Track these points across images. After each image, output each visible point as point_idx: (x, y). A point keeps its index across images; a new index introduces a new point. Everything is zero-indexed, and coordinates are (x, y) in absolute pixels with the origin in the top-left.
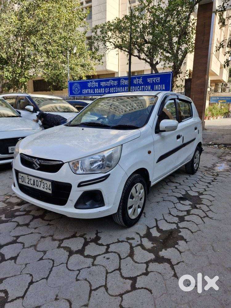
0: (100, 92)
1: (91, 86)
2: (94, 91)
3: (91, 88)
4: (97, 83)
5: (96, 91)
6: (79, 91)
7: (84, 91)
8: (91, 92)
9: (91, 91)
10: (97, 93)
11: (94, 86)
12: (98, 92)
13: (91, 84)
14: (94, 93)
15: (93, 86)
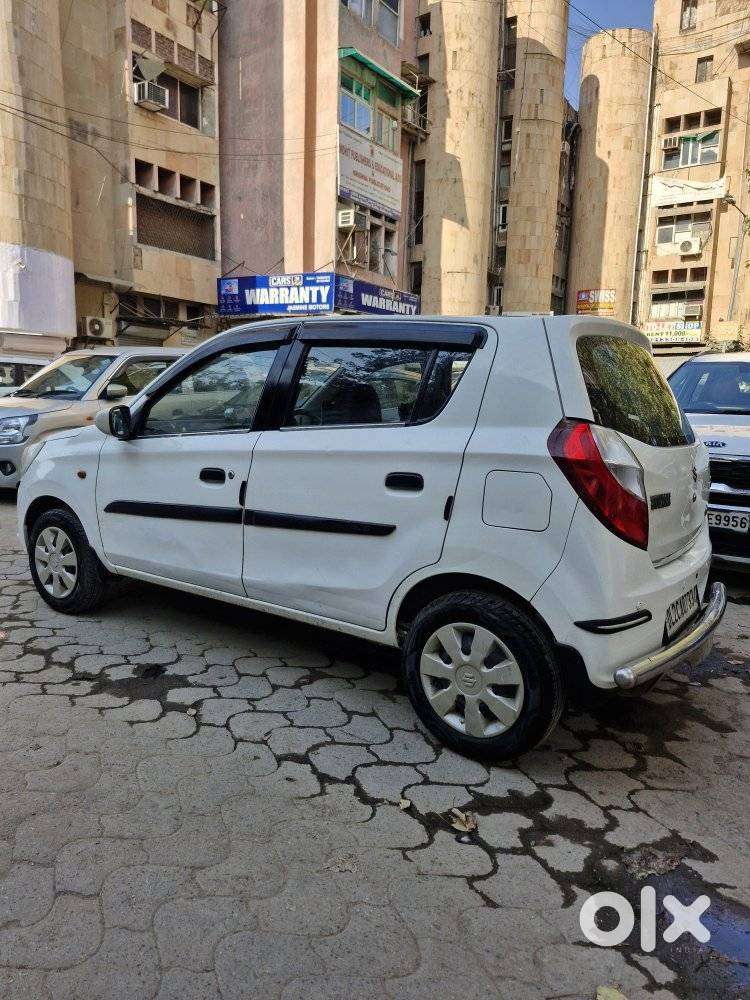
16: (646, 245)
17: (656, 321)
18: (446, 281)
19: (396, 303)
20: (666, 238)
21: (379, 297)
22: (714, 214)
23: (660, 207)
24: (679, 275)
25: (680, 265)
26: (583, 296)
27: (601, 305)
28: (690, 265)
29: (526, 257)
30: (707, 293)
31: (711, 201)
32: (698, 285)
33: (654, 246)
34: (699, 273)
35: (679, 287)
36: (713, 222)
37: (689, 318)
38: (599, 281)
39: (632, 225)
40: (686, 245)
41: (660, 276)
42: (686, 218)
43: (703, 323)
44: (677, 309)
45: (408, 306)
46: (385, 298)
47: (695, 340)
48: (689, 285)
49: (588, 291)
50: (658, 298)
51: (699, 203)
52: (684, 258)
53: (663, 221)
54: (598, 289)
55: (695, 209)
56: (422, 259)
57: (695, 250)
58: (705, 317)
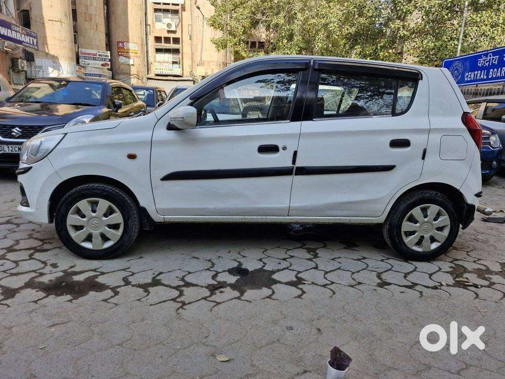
0: (499, 74)
1: (484, 64)
2: (488, 75)
3: (482, 68)
4: (497, 57)
5: (491, 73)
6: (460, 77)
7: (467, 77)
8: (482, 76)
9: (480, 76)
10: (492, 78)
11: (489, 64)
12: (494, 76)
13: (484, 60)
14: (488, 79)
15: (487, 64)
16: (149, 22)
17: (159, 62)
18: (48, 25)
19: (23, 36)
20: (158, 20)
21: (12, 30)
22: (180, 11)
23: (154, 3)
24: (167, 40)
25: (167, 35)
26: (121, 45)
27: (131, 51)
28: (172, 36)
29: (90, 18)
30: (181, 51)
31: (178, 5)
32: (176, 46)
33: (153, 23)
34: (176, 41)
35: (167, 46)
36: (180, 15)
37: (174, 63)
38: (128, 37)
39: (141, 10)
40: (169, 25)
41: (158, 39)
42: (167, 11)
43: (181, 66)
44: (169, 57)
45: (31, 38)
46: (16, 31)
47: (178, 74)
48: (172, 46)
49: (123, 42)
50: (158, 51)
51: (173, 4)
52: (169, 32)
53: (156, 10)
54: (128, 42)
55: (171, 7)
56: (29, 9)
57: (173, 28)
58: (181, 62)
